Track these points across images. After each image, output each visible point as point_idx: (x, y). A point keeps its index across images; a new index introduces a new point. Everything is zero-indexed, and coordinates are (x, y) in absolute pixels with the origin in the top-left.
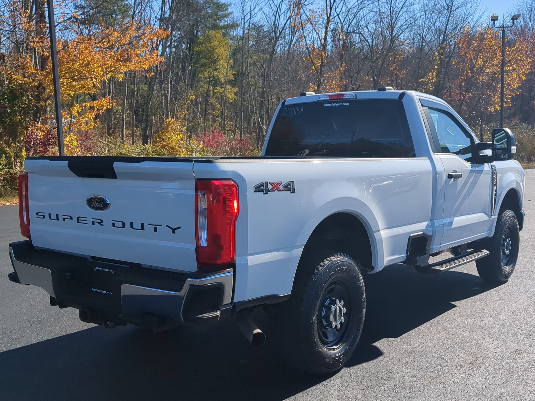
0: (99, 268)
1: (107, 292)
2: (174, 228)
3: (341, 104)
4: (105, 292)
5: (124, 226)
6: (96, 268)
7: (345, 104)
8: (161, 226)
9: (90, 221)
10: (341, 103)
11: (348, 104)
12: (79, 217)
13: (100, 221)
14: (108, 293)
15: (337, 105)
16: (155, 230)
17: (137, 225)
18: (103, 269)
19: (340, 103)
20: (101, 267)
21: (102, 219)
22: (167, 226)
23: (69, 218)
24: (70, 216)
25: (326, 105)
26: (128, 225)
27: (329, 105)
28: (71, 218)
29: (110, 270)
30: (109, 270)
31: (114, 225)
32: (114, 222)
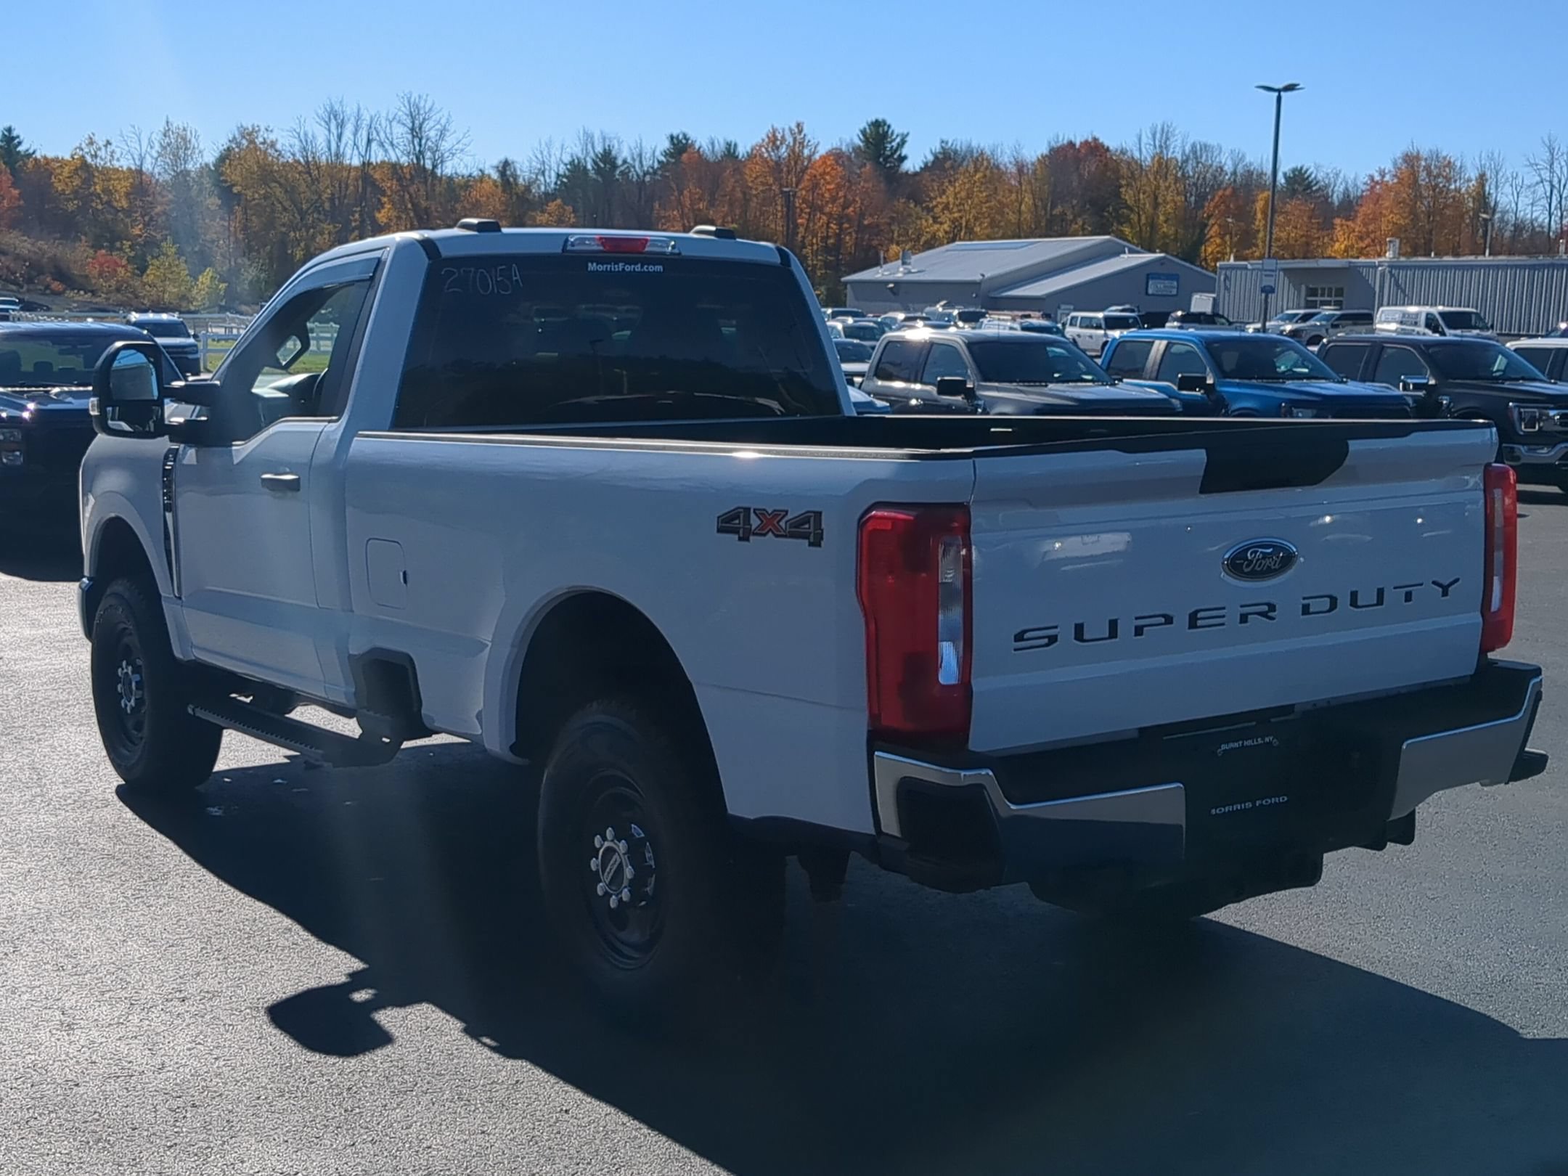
0: (1232, 745)
1: (1254, 804)
2: (1446, 583)
3: (638, 268)
4: (1249, 805)
5: (1334, 602)
6: (1224, 747)
7: (652, 268)
8: (1421, 585)
9: (1233, 614)
10: (639, 265)
11: (659, 268)
12: (1197, 612)
13: (1266, 608)
14: (1258, 803)
15: (628, 268)
16: (1408, 597)
17: (1368, 596)
18: (1245, 743)
19: (636, 264)
20: (1237, 741)
21: (1273, 601)
22: (1434, 583)
23: (1163, 620)
24: (1163, 616)
25: (592, 267)
26: (1344, 601)
27: (601, 268)
28: (1169, 620)
29: (1267, 740)
30: (1263, 739)
31: (1306, 610)
32: (1306, 602)
